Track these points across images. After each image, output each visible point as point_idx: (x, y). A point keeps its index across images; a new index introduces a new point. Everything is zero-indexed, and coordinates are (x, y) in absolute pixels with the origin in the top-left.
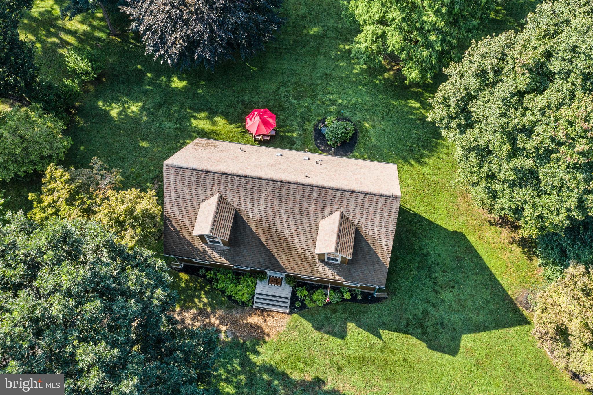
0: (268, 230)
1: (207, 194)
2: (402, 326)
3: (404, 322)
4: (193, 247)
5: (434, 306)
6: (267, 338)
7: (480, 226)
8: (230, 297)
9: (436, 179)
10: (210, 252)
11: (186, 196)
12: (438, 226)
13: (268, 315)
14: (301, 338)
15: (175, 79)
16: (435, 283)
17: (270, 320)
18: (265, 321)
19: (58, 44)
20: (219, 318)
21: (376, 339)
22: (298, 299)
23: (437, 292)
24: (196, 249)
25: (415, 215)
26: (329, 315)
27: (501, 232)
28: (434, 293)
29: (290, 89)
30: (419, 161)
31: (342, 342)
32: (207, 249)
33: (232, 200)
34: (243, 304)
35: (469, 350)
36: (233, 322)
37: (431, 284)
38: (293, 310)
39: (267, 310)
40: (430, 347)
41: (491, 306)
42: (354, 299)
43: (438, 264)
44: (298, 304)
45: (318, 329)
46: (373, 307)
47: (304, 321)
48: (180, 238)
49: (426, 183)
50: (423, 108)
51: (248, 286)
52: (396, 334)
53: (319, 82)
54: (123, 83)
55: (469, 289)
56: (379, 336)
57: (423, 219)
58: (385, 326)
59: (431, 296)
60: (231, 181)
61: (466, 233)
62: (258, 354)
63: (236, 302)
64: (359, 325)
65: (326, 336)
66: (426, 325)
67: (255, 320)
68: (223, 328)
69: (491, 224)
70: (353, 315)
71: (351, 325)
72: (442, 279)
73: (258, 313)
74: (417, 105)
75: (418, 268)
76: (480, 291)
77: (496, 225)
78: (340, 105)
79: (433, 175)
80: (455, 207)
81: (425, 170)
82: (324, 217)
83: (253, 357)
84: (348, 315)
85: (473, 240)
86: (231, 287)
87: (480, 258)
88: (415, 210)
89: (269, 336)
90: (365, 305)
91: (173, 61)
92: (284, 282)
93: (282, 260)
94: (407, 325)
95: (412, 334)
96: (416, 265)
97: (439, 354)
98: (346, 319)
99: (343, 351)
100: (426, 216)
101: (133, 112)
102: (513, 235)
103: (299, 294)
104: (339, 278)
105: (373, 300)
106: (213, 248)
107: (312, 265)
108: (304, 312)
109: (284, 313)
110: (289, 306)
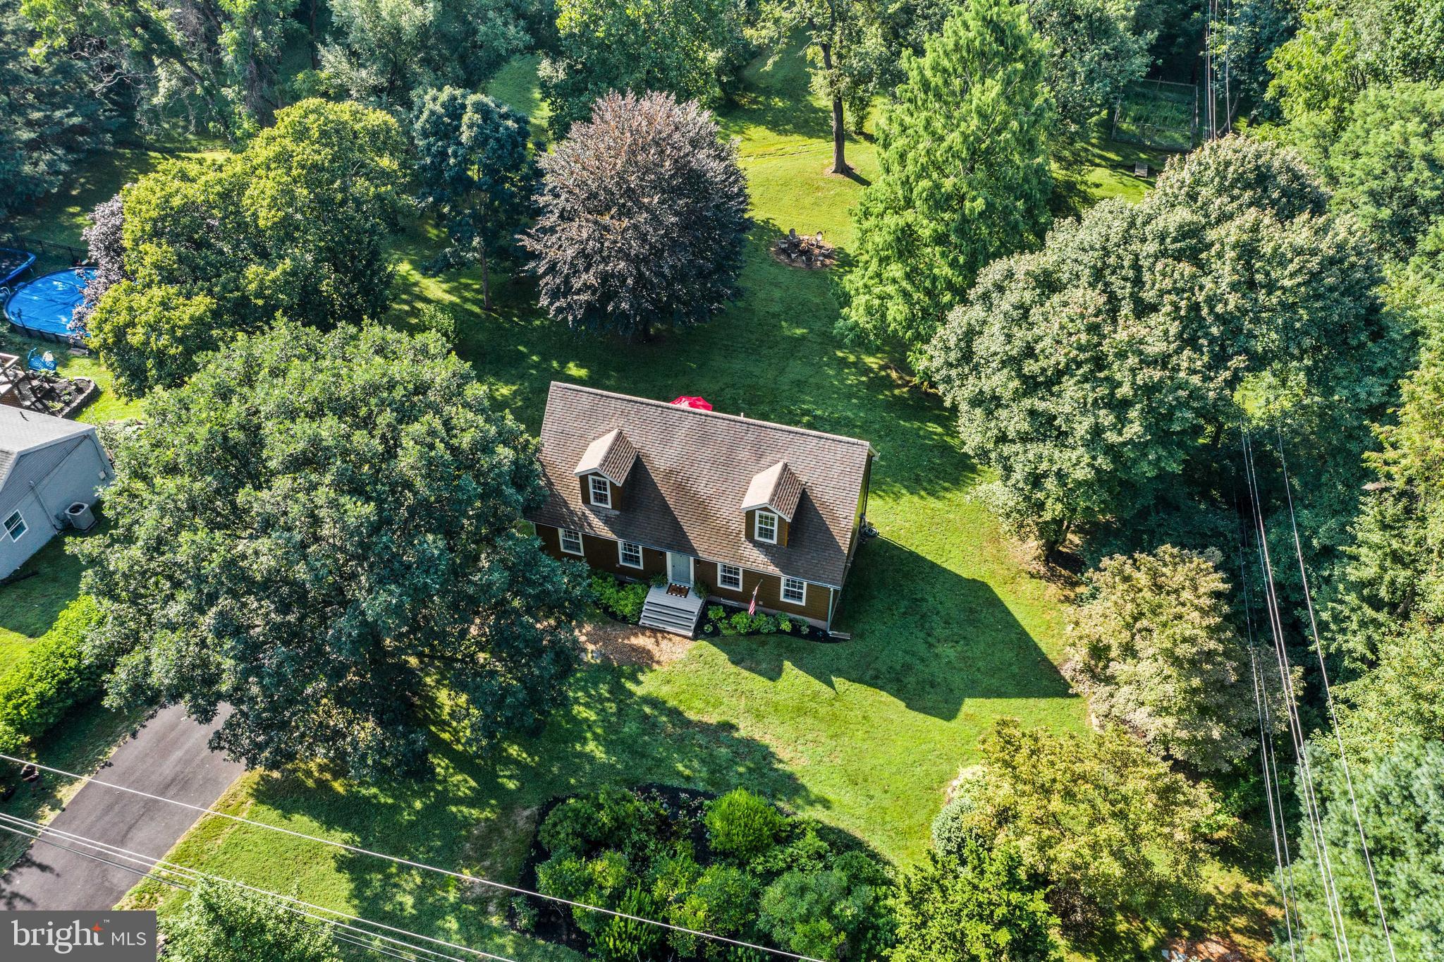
0: (680, 488)
1: (602, 428)
2: (868, 678)
3: (871, 672)
4: (568, 509)
5: (922, 660)
6: (655, 666)
7: (1013, 578)
8: (606, 609)
9: (951, 516)
10: (591, 517)
11: (573, 432)
12: (945, 570)
13: (664, 638)
14: (706, 671)
15: (571, 365)
16: (929, 635)
17: (664, 644)
18: (657, 643)
19: (407, 312)
20: (587, 634)
21: (825, 686)
22: (709, 621)
23: (931, 646)
24: (572, 513)
25: (911, 553)
26: (754, 646)
27: (1046, 588)
28: (925, 646)
29: (741, 392)
30: (932, 493)
31: (770, 683)
32: (587, 512)
33: (635, 440)
34: (624, 619)
35: (970, 717)
36: (607, 640)
37: (922, 635)
38: (699, 633)
39: (662, 631)
40: (908, 706)
41: (1015, 669)
42: (796, 631)
43: (938, 613)
44: (708, 628)
45: (736, 662)
46: (826, 647)
47: (714, 649)
48: (553, 495)
49: (936, 520)
50: (948, 435)
51: (636, 594)
52: (857, 685)
53: (786, 388)
54: (490, 363)
55: (982, 646)
56: (831, 685)
57: (923, 559)
58: (839, 673)
59: (921, 648)
60: (638, 411)
61: (991, 583)
62: (638, 683)
63: (613, 615)
64: (799, 664)
65: (746, 673)
66: (906, 681)
67: (641, 641)
68: (591, 647)
69: (1032, 576)
70: (792, 651)
71: (787, 665)
72: (939, 631)
73: (648, 633)
74: (939, 430)
75: (905, 613)
76: (1002, 651)
77: (1041, 578)
78: (815, 417)
79: (948, 512)
80: (977, 552)
81: (939, 504)
82: (760, 470)
83: (630, 685)
84: (783, 650)
85: (1001, 592)
86: (610, 591)
87: (1009, 613)
88: (913, 549)
89: (658, 662)
90: (813, 643)
91: (575, 317)
92: (691, 594)
93: (694, 534)
94: (877, 677)
95: (881, 688)
96: (902, 610)
97: (922, 716)
98: (780, 655)
99: (770, 696)
100: (929, 558)
101: (502, 395)
102: (1067, 592)
103: (711, 614)
104: (772, 570)
105: (826, 639)
106: (597, 512)
107: (736, 545)
108: (716, 639)
109: (685, 637)
110: (693, 626)
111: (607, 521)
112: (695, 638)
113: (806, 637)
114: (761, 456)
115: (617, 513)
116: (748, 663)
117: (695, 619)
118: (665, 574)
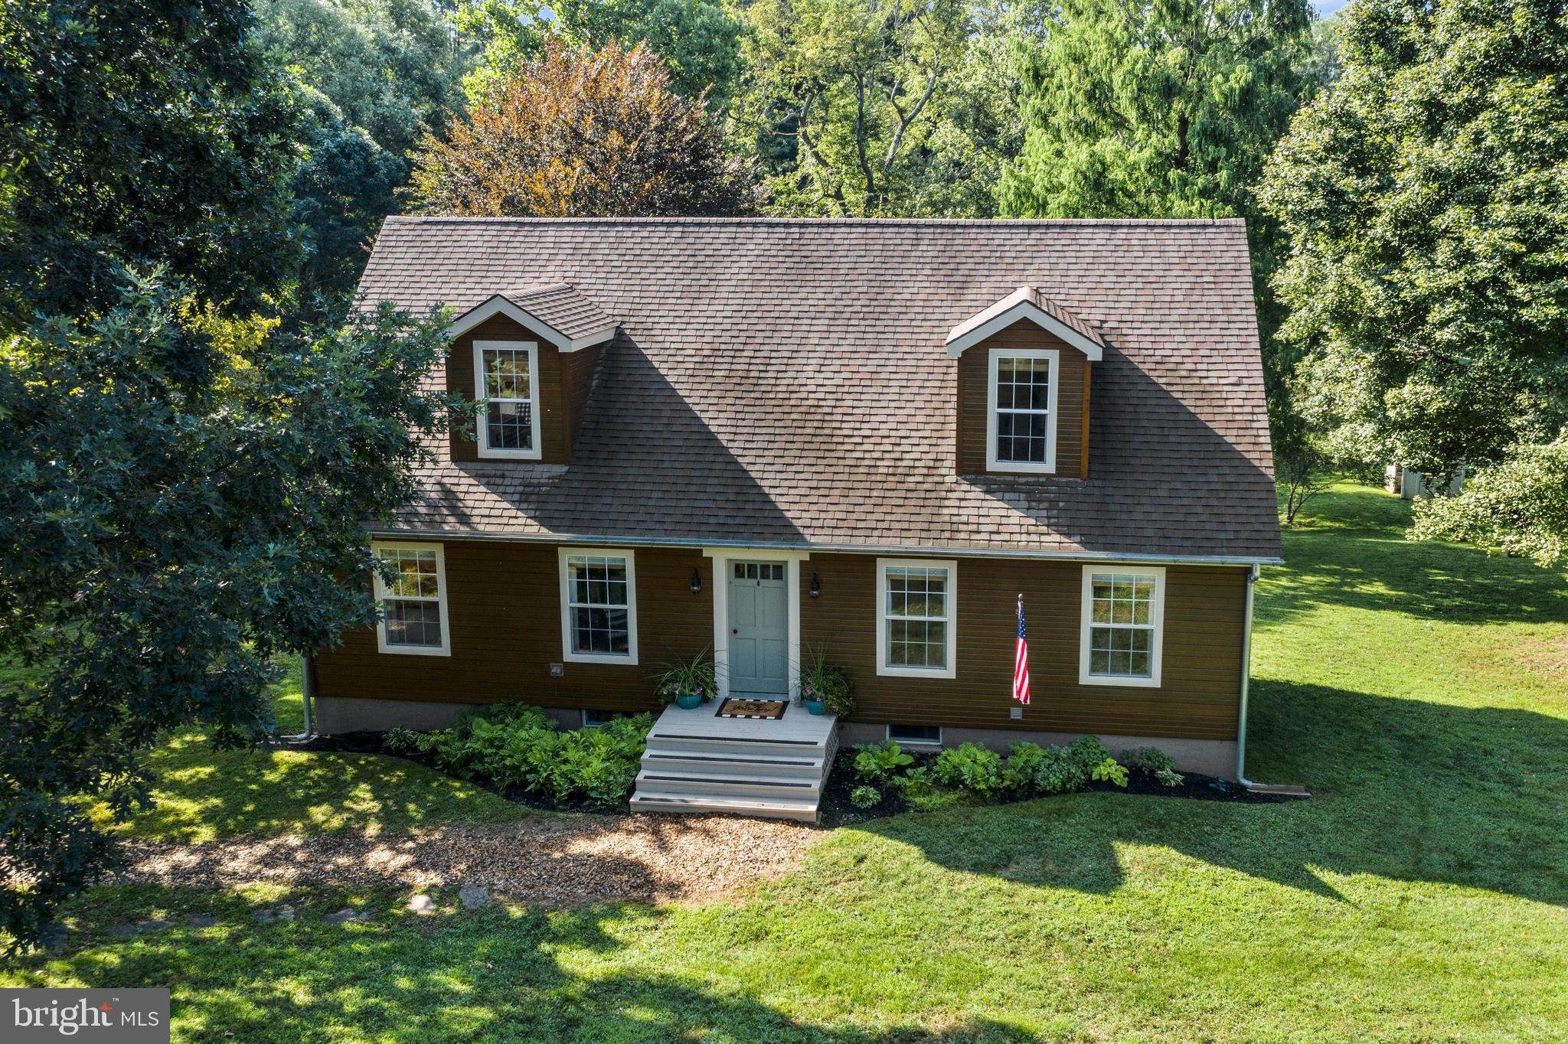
10: (477, 492)
13: (686, 828)
22: (866, 779)
32: (464, 484)
38: (836, 810)
42: (1145, 782)
44: (866, 796)
56: (1324, 890)
62: (602, 946)
83: (567, 956)
92: (795, 709)
103: (866, 762)
104: (1055, 545)
105: (1238, 793)
106: (492, 476)
107: (934, 498)
108: (897, 821)
109: (794, 821)
110: (816, 785)
111: (528, 497)
112: (827, 819)
113: (1179, 791)
114: (964, 286)
115: (560, 469)
116: (1032, 864)
117: (819, 763)
118: (710, 657)
